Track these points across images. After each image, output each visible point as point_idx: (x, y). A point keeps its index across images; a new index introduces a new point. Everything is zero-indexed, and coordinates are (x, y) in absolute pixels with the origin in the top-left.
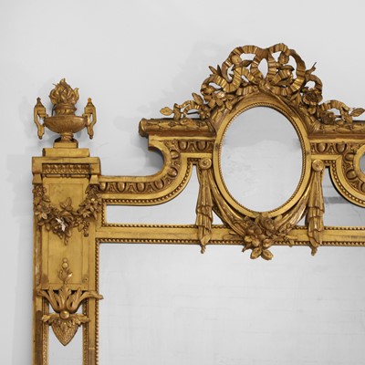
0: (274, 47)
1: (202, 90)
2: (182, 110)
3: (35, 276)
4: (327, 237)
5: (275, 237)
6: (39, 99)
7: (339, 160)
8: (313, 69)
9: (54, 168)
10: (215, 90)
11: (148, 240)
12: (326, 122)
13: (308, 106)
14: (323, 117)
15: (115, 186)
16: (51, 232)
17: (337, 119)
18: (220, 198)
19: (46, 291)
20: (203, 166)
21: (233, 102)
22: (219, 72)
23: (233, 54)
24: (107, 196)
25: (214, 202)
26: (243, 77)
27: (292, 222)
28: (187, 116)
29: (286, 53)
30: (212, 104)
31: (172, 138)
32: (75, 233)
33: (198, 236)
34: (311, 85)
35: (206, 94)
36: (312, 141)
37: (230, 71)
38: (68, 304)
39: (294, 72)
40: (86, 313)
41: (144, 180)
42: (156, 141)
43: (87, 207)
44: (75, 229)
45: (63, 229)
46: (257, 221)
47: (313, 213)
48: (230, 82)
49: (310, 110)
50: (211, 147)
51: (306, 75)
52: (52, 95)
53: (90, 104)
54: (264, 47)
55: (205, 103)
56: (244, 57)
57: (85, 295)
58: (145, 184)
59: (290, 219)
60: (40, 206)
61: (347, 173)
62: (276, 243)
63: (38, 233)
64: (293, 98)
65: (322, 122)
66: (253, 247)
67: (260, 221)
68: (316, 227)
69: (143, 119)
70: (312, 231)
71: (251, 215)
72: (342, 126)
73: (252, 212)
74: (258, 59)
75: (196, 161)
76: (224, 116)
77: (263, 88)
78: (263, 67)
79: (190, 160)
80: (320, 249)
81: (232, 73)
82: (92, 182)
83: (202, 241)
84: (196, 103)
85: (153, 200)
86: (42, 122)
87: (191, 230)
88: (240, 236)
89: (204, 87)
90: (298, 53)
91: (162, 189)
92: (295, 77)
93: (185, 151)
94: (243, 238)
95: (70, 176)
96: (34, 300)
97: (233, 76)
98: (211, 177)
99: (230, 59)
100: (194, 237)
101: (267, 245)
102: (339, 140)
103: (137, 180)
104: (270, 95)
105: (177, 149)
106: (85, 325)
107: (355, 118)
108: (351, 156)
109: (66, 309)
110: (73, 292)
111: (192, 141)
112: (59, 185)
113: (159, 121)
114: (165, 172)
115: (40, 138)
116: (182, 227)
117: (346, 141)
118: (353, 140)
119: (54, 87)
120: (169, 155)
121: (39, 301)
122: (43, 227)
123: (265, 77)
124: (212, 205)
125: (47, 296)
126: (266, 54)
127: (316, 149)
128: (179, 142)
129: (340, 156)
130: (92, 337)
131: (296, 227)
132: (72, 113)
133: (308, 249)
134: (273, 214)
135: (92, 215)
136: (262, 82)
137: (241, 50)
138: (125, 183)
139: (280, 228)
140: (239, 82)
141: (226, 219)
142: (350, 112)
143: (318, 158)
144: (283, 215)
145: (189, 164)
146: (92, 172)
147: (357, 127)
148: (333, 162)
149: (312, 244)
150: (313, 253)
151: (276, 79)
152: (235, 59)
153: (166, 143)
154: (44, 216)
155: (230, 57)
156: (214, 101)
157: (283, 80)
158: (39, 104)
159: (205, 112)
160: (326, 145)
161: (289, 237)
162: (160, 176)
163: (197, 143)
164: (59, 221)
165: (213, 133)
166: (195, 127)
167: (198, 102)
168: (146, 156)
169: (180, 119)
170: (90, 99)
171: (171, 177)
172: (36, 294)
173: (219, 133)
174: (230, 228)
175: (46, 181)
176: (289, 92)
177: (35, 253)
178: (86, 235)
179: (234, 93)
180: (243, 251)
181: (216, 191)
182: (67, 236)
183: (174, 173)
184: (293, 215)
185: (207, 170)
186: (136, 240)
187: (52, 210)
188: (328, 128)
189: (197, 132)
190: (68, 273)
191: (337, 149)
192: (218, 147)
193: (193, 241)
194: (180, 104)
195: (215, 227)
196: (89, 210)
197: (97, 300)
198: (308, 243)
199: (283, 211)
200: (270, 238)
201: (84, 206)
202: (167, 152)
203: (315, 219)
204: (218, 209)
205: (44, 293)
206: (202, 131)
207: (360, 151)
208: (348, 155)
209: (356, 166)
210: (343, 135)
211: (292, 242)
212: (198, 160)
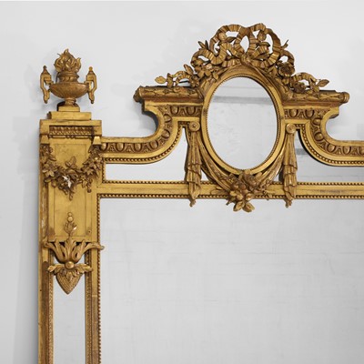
0: (255, 26)
1: (192, 62)
2: (174, 79)
3: (41, 229)
4: (299, 191)
5: (256, 191)
6: (45, 67)
7: (307, 123)
8: (286, 45)
9: (60, 130)
10: (204, 62)
11: (145, 195)
12: (298, 91)
13: (282, 78)
14: (298, 89)
15: (114, 146)
16: (57, 188)
17: (307, 89)
18: (208, 157)
19: (53, 243)
20: (193, 129)
21: (219, 73)
22: (206, 47)
23: (220, 31)
24: (106, 155)
25: (203, 161)
26: (228, 52)
27: (270, 178)
28: (179, 85)
29: (264, 31)
30: (201, 75)
31: (165, 104)
32: (79, 189)
33: (188, 189)
34: (284, 59)
35: (195, 66)
36: (285, 108)
37: (216, 46)
38: (73, 255)
39: (270, 48)
40: (88, 262)
41: (141, 141)
42: (151, 106)
43: (91, 165)
44: (79, 185)
45: (69, 185)
46: (240, 177)
47: (287, 170)
48: (217, 56)
49: (284, 80)
50: (200, 112)
51: (281, 50)
52: (57, 63)
53: (91, 72)
54: (246, 26)
55: (195, 73)
56: (229, 34)
57: (89, 246)
58: (141, 144)
59: (268, 175)
60: (47, 165)
61: (315, 136)
62: (257, 197)
63: (44, 189)
64: (269, 70)
65: (294, 91)
66: (236, 201)
67: (243, 178)
68: (290, 183)
69: (141, 87)
70: (288, 186)
71: (235, 172)
72: (311, 95)
73: (236, 169)
74: (240, 37)
75: (185, 124)
76: (210, 84)
77: (244, 61)
78: (245, 43)
79: (180, 123)
80: (294, 202)
81: (218, 47)
82: (95, 143)
83: (193, 196)
84: (187, 74)
85: (148, 159)
86: (47, 87)
87: (182, 186)
88: (225, 191)
89: (194, 59)
90: (274, 32)
91: (157, 149)
92: (271, 51)
93: (176, 115)
94: (229, 193)
95: (75, 137)
96: (41, 251)
97: (219, 50)
98: (199, 138)
99: (217, 36)
100: (186, 192)
101: (249, 199)
102: (308, 107)
103: (135, 141)
104: (250, 67)
105: (169, 113)
106: (88, 274)
107: (321, 88)
108: (318, 121)
109: (71, 260)
110: (78, 244)
111: (183, 106)
112: (64, 145)
113: (154, 88)
114: (159, 134)
115: (46, 102)
116: (174, 183)
117: (314, 107)
118: (319, 107)
119: (58, 57)
120: (163, 119)
121: (45, 253)
122: (50, 184)
123: (246, 51)
124: (201, 163)
125: (53, 248)
126: (247, 32)
127: (289, 114)
128: (171, 107)
129: (309, 121)
130: (94, 284)
131: (273, 183)
132: (75, 80)
133: (283, 202)
134: (255, 172)
135: (95, 173)
136: (244, 57)
137: (227, 28)
138: (124, 144)
139: (260, 183)
140: (224, 56)
141: (213, 175)
142: (317, 83)
143: (291, 122)
144: (263, 172)
145: (179, 127)
146: (96, 133)
148: (303, 126)
149: (287, 198)
150: (287, 206)
151: (255, 54)
152: (222, 36)
153: (160, 108)
154: (51, 173)
155: (217, 34)
156: (202, 72)
157: (261, 54)
158: (45, 71)
159: (195, 81)
160: (297, 111)
161: (267, 191)
162: (155, 138)
163: (187, 108)
164: (65, 178)
165: (201, 99)
166: (187, 94)
167: (189, 72)
169: (172, 87)
170: (91, 68)
171: (165, 138)
172: (42, 246)
173: (206, 99)
174: (217, 184)
175: (53, 142)
176: (267, 65)
177: (41, 208)
178: (89, 191)
179: (220, 65)
180: (227, 204)
181: (204, 151)
182: (71, 192)
183: (167, 135)
184: (271, 172)
185: (196, 132)
186: (134, 195)
187: (58, 168)
188: (300, 97)
189: (187, 99)
190: (74, 226)
191: (306, 114)
192: (206, 112)
193: (184, 195)
194: (172, 74)
195: (203, 183)
196: (93, 168)
197: (99, 250)
198: (284, 197)
199: (262, 168)
200: (252, 192)
201: (88, 164)
202: (161, 116)
203: (290, 176)
204: (206, 167)
205: (51, 245)
206: (192, 97)
207: (325, 117)
208: (315, 120)
209: (323, 129)
210: (310, 102)
211: (271, 196)
212: (187, 123)
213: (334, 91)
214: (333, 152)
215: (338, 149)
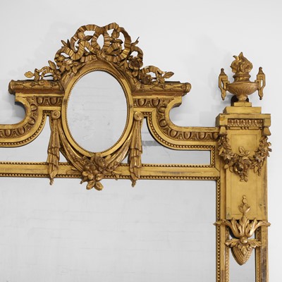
0: (109, 25)
1: (56, 58)
2: (40, 74)
4: (144, 172)
5: (105, 172)
7: (154, 111)
8: (137, 42)
10: (65, 58)
11: (12, 174)
12: (145, 82)
13: (132, 71)
14: (143, 79)
17: (153, 80)
18: (66, 141)
20: (54, 117)
21: (78, 68)
22: (69, 45)
23: (79, 31)
25: (61, 145)
26: (86, 48)
27: (118, 160)
28: (44, 78)
29: (118, 30)
30: (63, 70)
31: (32, 95)
33: (48, 171)
34: (135, 54)
35: (58, 61)
36: (134, 97)
37: (76, 44)
39: (123, 45)
41: (11, 127)
46: (92, 159)
47: (134, 153)
48: (76, 53)
49: (133, 73)
50: (61, 102)
51: (132, 47)
54: (101, 25)
55: (57, 68)
56: (87, 33)
58: (11, 130)
59: (117, 158)
61: (160, 122)
62: (106, 177)
64: (121, 64)
65: (142, 83)
66: (88, 180)
67: (94, 159)
68: (135, 164)
69: (12, 81)
70: (133, 168)
71: (88, 155)
72: (157, 86)
73: (89, 152)
74: (97, 35)
75: (49, 113)
76: (71, 78)
77: (100, 57)
78: (101, 41)
79: (44, 112)
80: (138, 182)
81: (78, 45)
83: (51, 175)
84: (50, 69)
85: (17, 143)
87: (43, 167)
88: (79, 171)
89: (57, 56)
90: (126, 30)
91: (24, 135)
92: (123, 48)
93: (41, 105)
94: (82, 173)
97: (78, 48)
98: (59, 125)
99: (77, 35)
100: (46, 172)
101: (99, 179)
102: (154, 97)
103: (5, 127)
104: (105, 62)
105: (36, 104)
107: (166, 80)
108: (163, 109)
111: (47, 97)
113: (23, 82)
114: (26, 121)
116: (37, 164)
117: (159, 97)
118: (165, 97)
120: (30, 108)
123: (101, 48)
124: (59, 147)
126: (103, 31)
127: (138, 103)
128: (37, 98)
129: (155, 109)
131: (120, 165)
133: (129, 182)
134: (105, 154)
136: (99, 52)
137: (85, 28)
139: (109, 165)
140: (82, 52)
141: (69, 157)
142: (163, 75)
143: (139, 110)
144: (112, 155)
145: (44, 115)
147: (168, 87)
148: (150, 114)
149: (133, 178)
150: (133, 185)
151: (109, 50)
152: (80, 34)
153: (28, 99)
155: (77, 33)
156: (64, 67)
157: (115, 50)
159: (57, 75)
160: (145, 100)
161: (115, 172)
162: (22, 125)
163: (51, 98)
165: (62, 91)
166: (50, 86)
167: (52, 68)
168: (13, 109)
169: (38, 80)
171: (30, 125)
173: (67, 91)
174: (72, 165)
176: (119, 60)
179: (79, 61)
180: (81, 183)
181: (63, 136)
183: (33, 122)
184: (119, 155)
185: (57, 119)
186: (3, 174)
188: (147, 87)
189: (51, 91)
191: (152, 103)
192: (66, 102)
193: (44, 175)
194: (39, 69)
195: (61, 164)
198: (130, 177)
199: (111, 151)
200: (101, 173)
202: (28, 106)
203: (135, 158)
204: (64, 150)
206: (54, 89)
207: (170, 105)
208: (160, 108)
209: (167, 116)
210: (157, 93)
211: (118, 177)
212: (50, 112)
213: (179, 82)
214: (175, 137)
215: (180, 135)
